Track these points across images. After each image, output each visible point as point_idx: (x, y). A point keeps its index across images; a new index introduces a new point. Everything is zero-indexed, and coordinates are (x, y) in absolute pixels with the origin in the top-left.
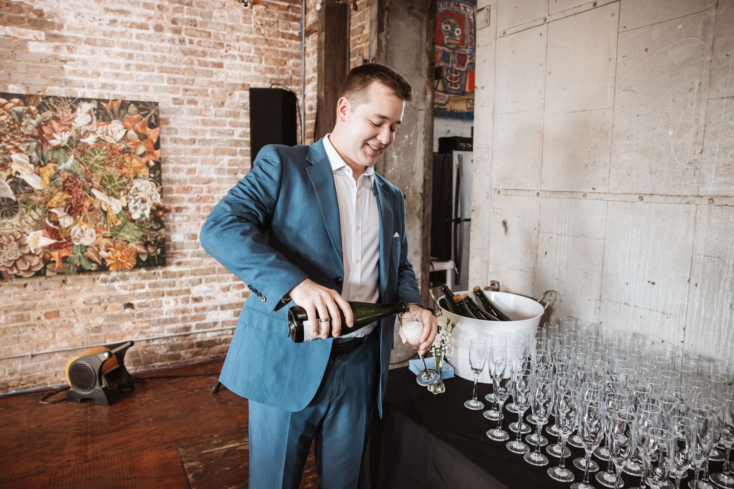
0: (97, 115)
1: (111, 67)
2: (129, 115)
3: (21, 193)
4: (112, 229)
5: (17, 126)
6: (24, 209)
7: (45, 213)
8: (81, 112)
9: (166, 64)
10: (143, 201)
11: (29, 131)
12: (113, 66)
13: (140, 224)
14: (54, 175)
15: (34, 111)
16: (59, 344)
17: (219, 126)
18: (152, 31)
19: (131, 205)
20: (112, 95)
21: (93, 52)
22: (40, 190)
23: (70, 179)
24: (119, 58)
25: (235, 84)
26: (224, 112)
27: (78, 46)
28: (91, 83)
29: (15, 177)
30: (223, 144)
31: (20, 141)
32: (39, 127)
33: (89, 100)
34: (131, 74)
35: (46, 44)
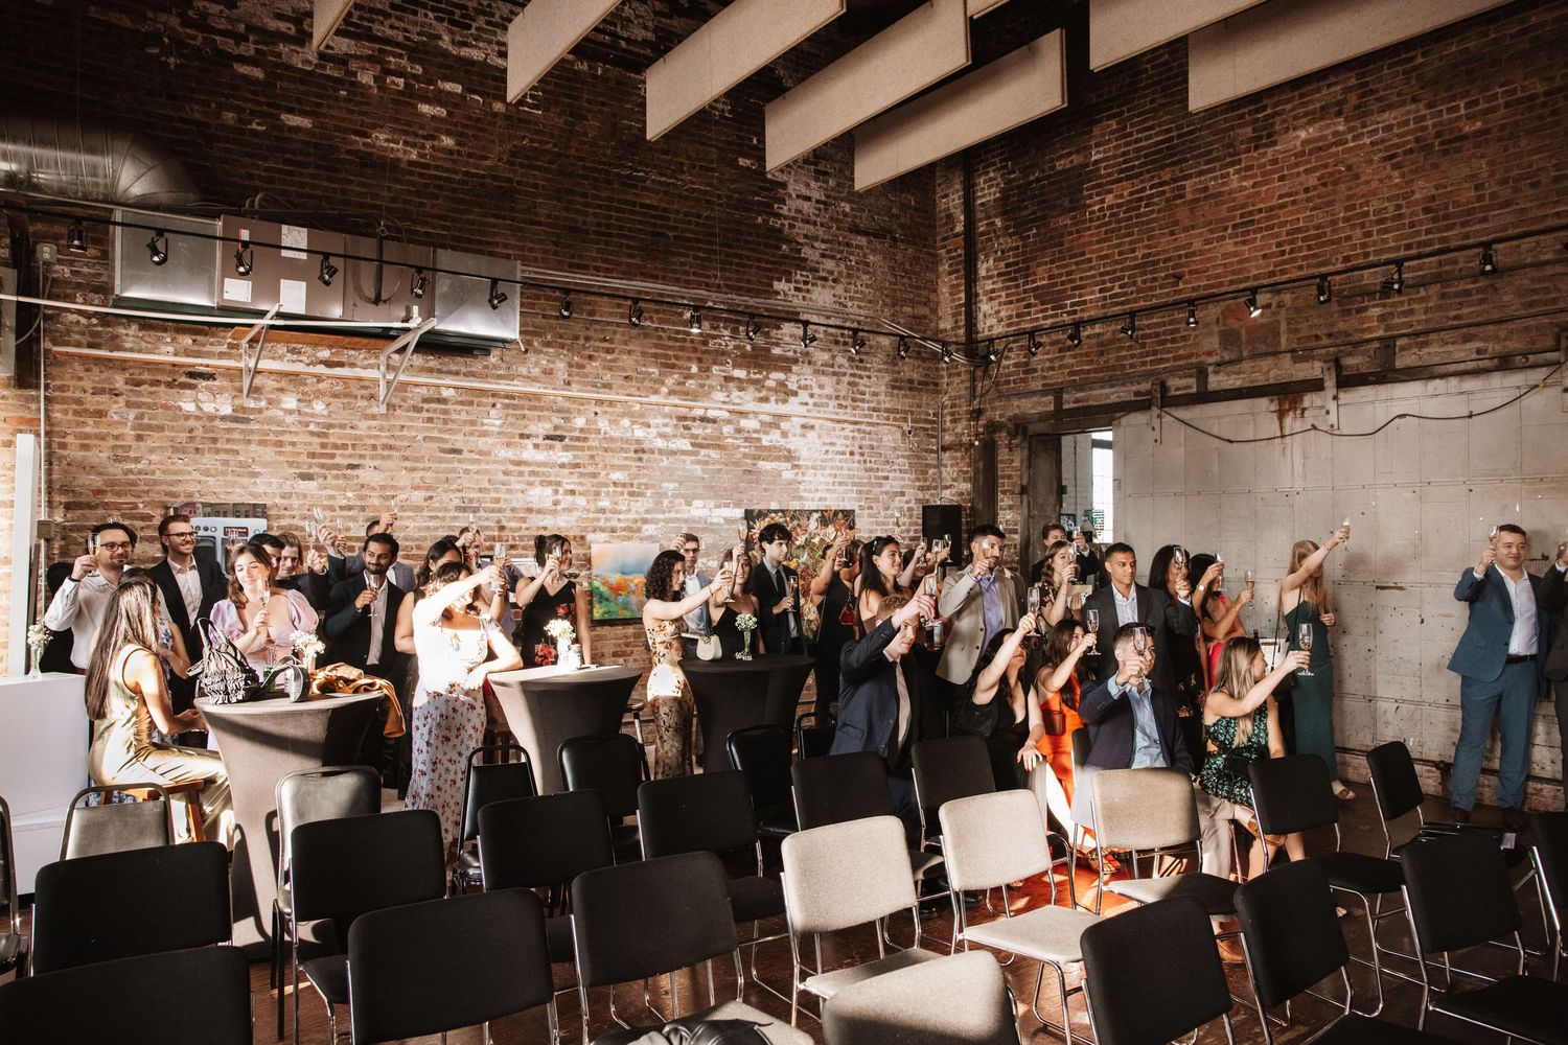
0: (821, 522)
1: (825, 485)
2: (839, 520)
8: (813, 520)
18: (848, 456)
20: (829, 506)
21: (813, 475)
24: (829, 477)
33: (817, 511)
34: (837, 490)
35: (791, 472)
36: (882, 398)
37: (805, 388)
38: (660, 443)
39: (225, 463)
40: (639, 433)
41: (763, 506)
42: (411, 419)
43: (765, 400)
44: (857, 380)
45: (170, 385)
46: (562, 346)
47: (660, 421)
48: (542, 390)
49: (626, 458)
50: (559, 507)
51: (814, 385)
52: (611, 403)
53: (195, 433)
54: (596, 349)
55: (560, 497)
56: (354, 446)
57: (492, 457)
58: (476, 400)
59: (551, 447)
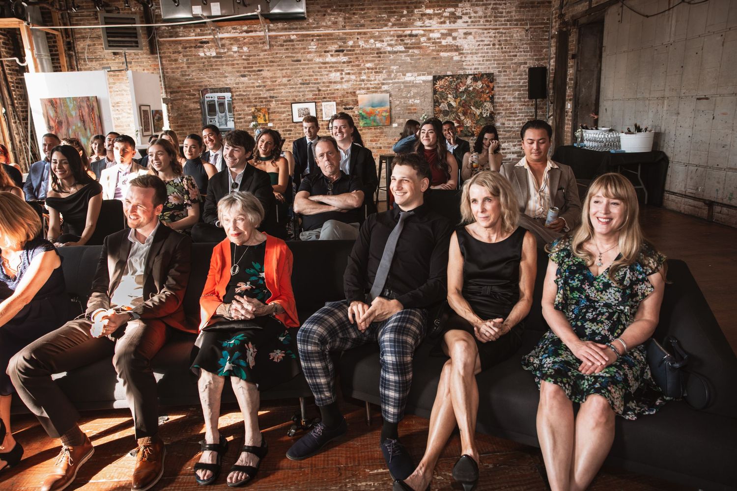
0: (474, 80)
2: (484, 78)
3: (450, 108)
4: (477, 121)
6: (450, 114)
7: (457, 115)
8: (469, 79)
9: (496, 58)
10: (487, 110)
11: (453, 87)
12: (478, 61)
13: (486, 118)
15: (455, 80)
17: (515, 80)
18: (491, 46)
19: (483, 112)
20: (478, 71)
21: (472, 57)
22: (456, 107)
23: (464, 103)
24: (480, 58)
26: (517, 74)
27: (468, 56)
28: (472, 68)
29: (448, 103)
30: (516, 87)
31: (451, 91)
32: (456, 85)
33: (471, 75)
34: (484, 63)
35: (458, 56)
36: (513, 14)
37: (466, 14)
38: (389, 49)
39: (216, 73)
40: (378, 45)
41: (443, 74)
42: (280, 50)
43: (444, 22)
44: (498, 6)
45: (195, 47)
46: (341, 11)
47: (388, 38)
48: (333, 31)
49: (373, 57)
50: (343, 80)
51: (471, 11)
52: (365, 33)
53: (205, 64)
54: (356, 10)
55: (344, 76)
56: (259, 63)
57: (314, 62)
58: (305, 39)
59: (338, 55)
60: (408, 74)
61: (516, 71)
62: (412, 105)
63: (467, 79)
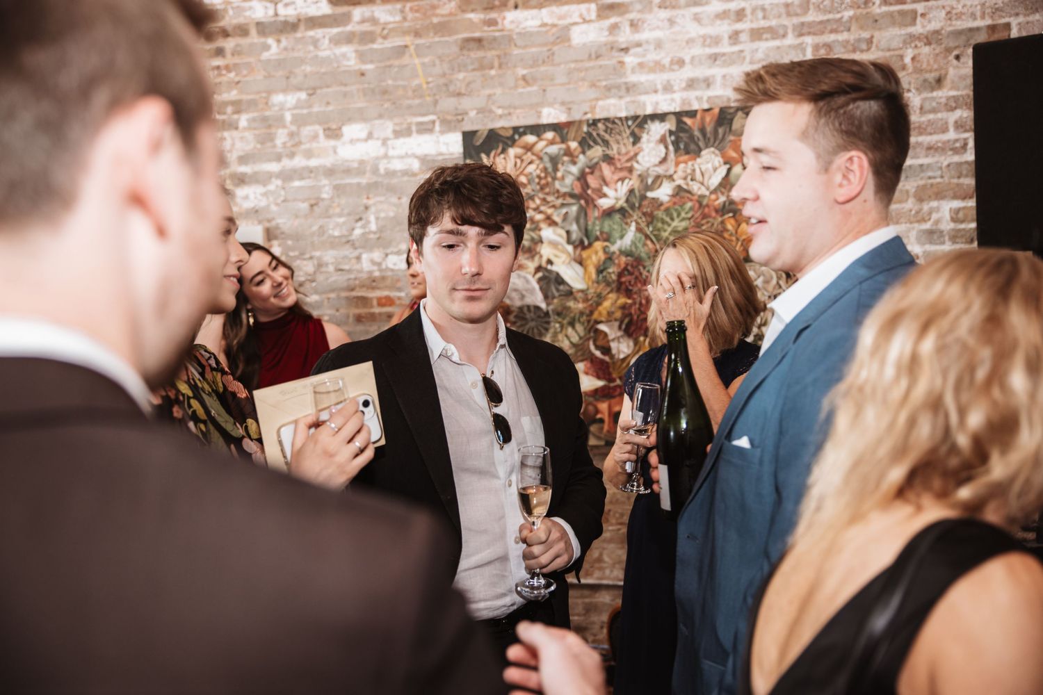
0: (676, 144)
1: (704, 45)
2: (734, 135)
3: (554, 297)
5: (549, 179)
6: (557, 325)
7: (589, 331)
8: (648, 141)
9: (811, 16)
11: (566, 187)
12: (708, 41)
14: (604, 263)
15: (575, 150)
16: (607, 572)
17: (931, 134)
20: (705, 98)
21: (671, 22)
22: (582, 291)
23: (629, 268)
24: (718, 22)
25: (971, 30)
26: (943, 100)
27: (648, 16)
28: (668, 81)
29: (546, 269)
30: (939, 173)
31: (554, 206)
32: (582, 177)
33: (661, 117)
34: (742, 51)
35: (597, 25)
60: (353, 130)
61: (939, 81)
62: (373, 283)
63: (636, 139)
